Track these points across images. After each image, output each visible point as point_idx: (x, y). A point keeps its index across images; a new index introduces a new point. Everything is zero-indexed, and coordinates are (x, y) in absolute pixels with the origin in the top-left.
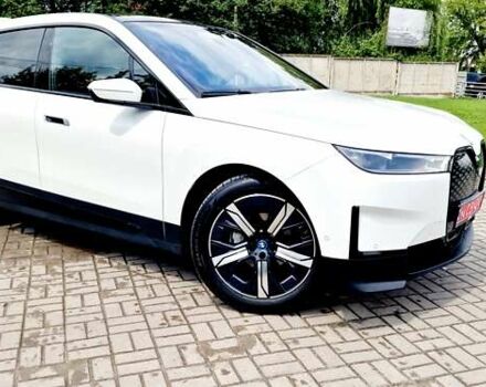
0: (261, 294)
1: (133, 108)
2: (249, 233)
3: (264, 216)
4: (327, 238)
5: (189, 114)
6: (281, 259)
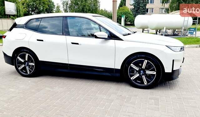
0: (145, 84)
1: (104, 39)
2: (138, 70)
3: (140, 65)
4: (167, 68)
5: (122, 40)
6: (148, 74)
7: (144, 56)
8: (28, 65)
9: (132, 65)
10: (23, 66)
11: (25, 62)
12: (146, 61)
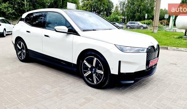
7: (94, 53)
8: (23, 52)
9: (85, 61)
10: (20, 52)
11: (21, 49)
12: (96, 59)
